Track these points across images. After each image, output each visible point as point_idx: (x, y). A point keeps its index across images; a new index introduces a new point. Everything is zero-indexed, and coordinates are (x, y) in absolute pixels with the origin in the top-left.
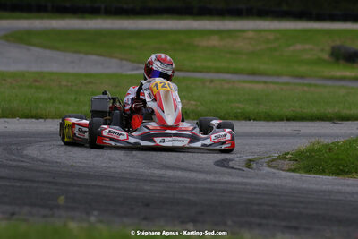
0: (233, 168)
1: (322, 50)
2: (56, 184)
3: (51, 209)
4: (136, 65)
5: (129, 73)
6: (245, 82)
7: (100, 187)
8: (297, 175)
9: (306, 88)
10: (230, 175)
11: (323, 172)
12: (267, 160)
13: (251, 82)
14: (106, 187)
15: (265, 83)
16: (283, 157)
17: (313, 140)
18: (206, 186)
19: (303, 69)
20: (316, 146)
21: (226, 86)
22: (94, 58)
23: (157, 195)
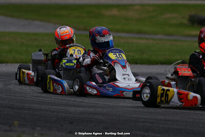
1: (184, 18)
6: (134, 38)
13: (138, 38)
15: (147, 39)
19: (171, 30)
21: (122, 41)
23: (78, 115)
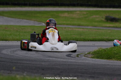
0: (72, 57)
1: (102, 17)
2: (12, 63)
3: (11, 71)
4: (39, 23)
5: (37, 25)
6: (76, 28)
7: (27, 63)
8: (94, 59)
9: (97, 30)
10: (71, 59)
11: (102, 58)
12: (84, 54)
13: (78, 28)
14: (29, 64)
15: (83, 28)
16: (89, 53)
17: (99, 47)
18: (63, 63)
19: (96, 24)
20: (100, 50)
21: (70, 30)
22: (25, 20)
23: (47, 66)
